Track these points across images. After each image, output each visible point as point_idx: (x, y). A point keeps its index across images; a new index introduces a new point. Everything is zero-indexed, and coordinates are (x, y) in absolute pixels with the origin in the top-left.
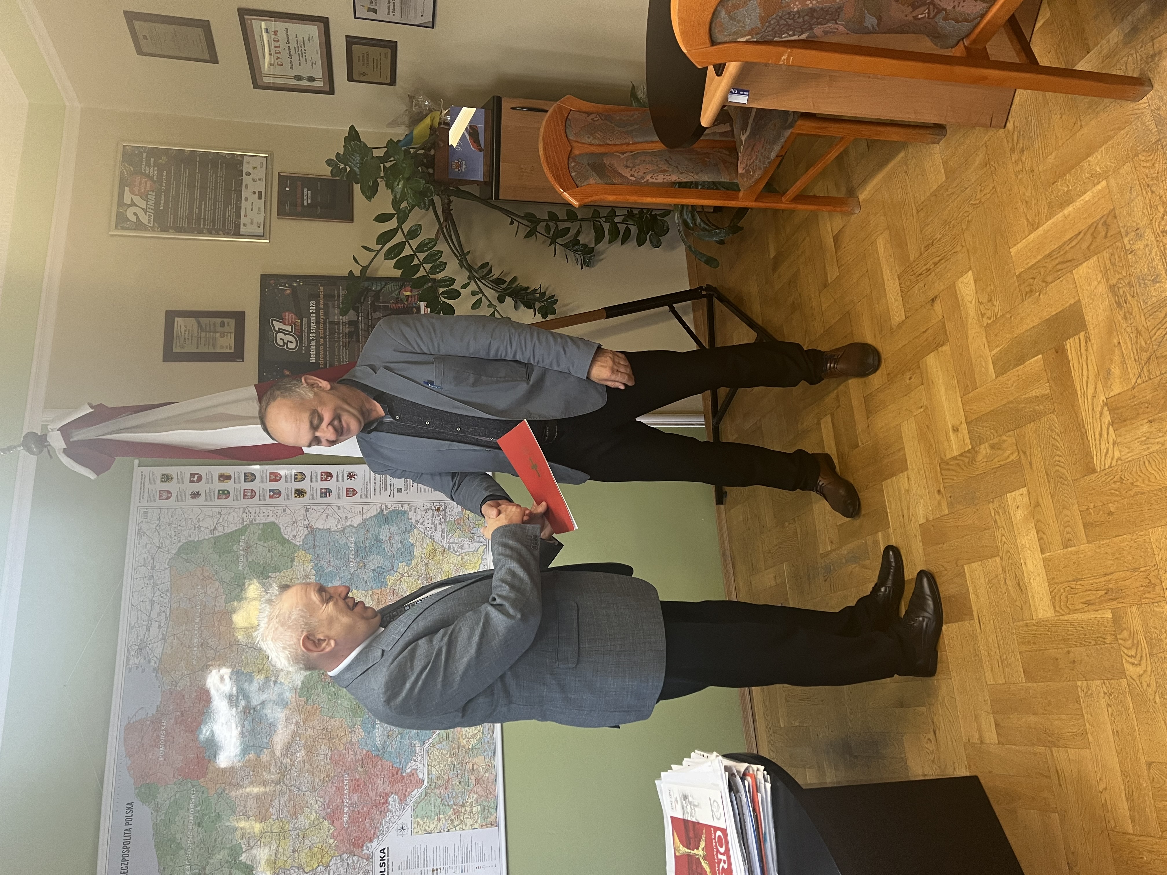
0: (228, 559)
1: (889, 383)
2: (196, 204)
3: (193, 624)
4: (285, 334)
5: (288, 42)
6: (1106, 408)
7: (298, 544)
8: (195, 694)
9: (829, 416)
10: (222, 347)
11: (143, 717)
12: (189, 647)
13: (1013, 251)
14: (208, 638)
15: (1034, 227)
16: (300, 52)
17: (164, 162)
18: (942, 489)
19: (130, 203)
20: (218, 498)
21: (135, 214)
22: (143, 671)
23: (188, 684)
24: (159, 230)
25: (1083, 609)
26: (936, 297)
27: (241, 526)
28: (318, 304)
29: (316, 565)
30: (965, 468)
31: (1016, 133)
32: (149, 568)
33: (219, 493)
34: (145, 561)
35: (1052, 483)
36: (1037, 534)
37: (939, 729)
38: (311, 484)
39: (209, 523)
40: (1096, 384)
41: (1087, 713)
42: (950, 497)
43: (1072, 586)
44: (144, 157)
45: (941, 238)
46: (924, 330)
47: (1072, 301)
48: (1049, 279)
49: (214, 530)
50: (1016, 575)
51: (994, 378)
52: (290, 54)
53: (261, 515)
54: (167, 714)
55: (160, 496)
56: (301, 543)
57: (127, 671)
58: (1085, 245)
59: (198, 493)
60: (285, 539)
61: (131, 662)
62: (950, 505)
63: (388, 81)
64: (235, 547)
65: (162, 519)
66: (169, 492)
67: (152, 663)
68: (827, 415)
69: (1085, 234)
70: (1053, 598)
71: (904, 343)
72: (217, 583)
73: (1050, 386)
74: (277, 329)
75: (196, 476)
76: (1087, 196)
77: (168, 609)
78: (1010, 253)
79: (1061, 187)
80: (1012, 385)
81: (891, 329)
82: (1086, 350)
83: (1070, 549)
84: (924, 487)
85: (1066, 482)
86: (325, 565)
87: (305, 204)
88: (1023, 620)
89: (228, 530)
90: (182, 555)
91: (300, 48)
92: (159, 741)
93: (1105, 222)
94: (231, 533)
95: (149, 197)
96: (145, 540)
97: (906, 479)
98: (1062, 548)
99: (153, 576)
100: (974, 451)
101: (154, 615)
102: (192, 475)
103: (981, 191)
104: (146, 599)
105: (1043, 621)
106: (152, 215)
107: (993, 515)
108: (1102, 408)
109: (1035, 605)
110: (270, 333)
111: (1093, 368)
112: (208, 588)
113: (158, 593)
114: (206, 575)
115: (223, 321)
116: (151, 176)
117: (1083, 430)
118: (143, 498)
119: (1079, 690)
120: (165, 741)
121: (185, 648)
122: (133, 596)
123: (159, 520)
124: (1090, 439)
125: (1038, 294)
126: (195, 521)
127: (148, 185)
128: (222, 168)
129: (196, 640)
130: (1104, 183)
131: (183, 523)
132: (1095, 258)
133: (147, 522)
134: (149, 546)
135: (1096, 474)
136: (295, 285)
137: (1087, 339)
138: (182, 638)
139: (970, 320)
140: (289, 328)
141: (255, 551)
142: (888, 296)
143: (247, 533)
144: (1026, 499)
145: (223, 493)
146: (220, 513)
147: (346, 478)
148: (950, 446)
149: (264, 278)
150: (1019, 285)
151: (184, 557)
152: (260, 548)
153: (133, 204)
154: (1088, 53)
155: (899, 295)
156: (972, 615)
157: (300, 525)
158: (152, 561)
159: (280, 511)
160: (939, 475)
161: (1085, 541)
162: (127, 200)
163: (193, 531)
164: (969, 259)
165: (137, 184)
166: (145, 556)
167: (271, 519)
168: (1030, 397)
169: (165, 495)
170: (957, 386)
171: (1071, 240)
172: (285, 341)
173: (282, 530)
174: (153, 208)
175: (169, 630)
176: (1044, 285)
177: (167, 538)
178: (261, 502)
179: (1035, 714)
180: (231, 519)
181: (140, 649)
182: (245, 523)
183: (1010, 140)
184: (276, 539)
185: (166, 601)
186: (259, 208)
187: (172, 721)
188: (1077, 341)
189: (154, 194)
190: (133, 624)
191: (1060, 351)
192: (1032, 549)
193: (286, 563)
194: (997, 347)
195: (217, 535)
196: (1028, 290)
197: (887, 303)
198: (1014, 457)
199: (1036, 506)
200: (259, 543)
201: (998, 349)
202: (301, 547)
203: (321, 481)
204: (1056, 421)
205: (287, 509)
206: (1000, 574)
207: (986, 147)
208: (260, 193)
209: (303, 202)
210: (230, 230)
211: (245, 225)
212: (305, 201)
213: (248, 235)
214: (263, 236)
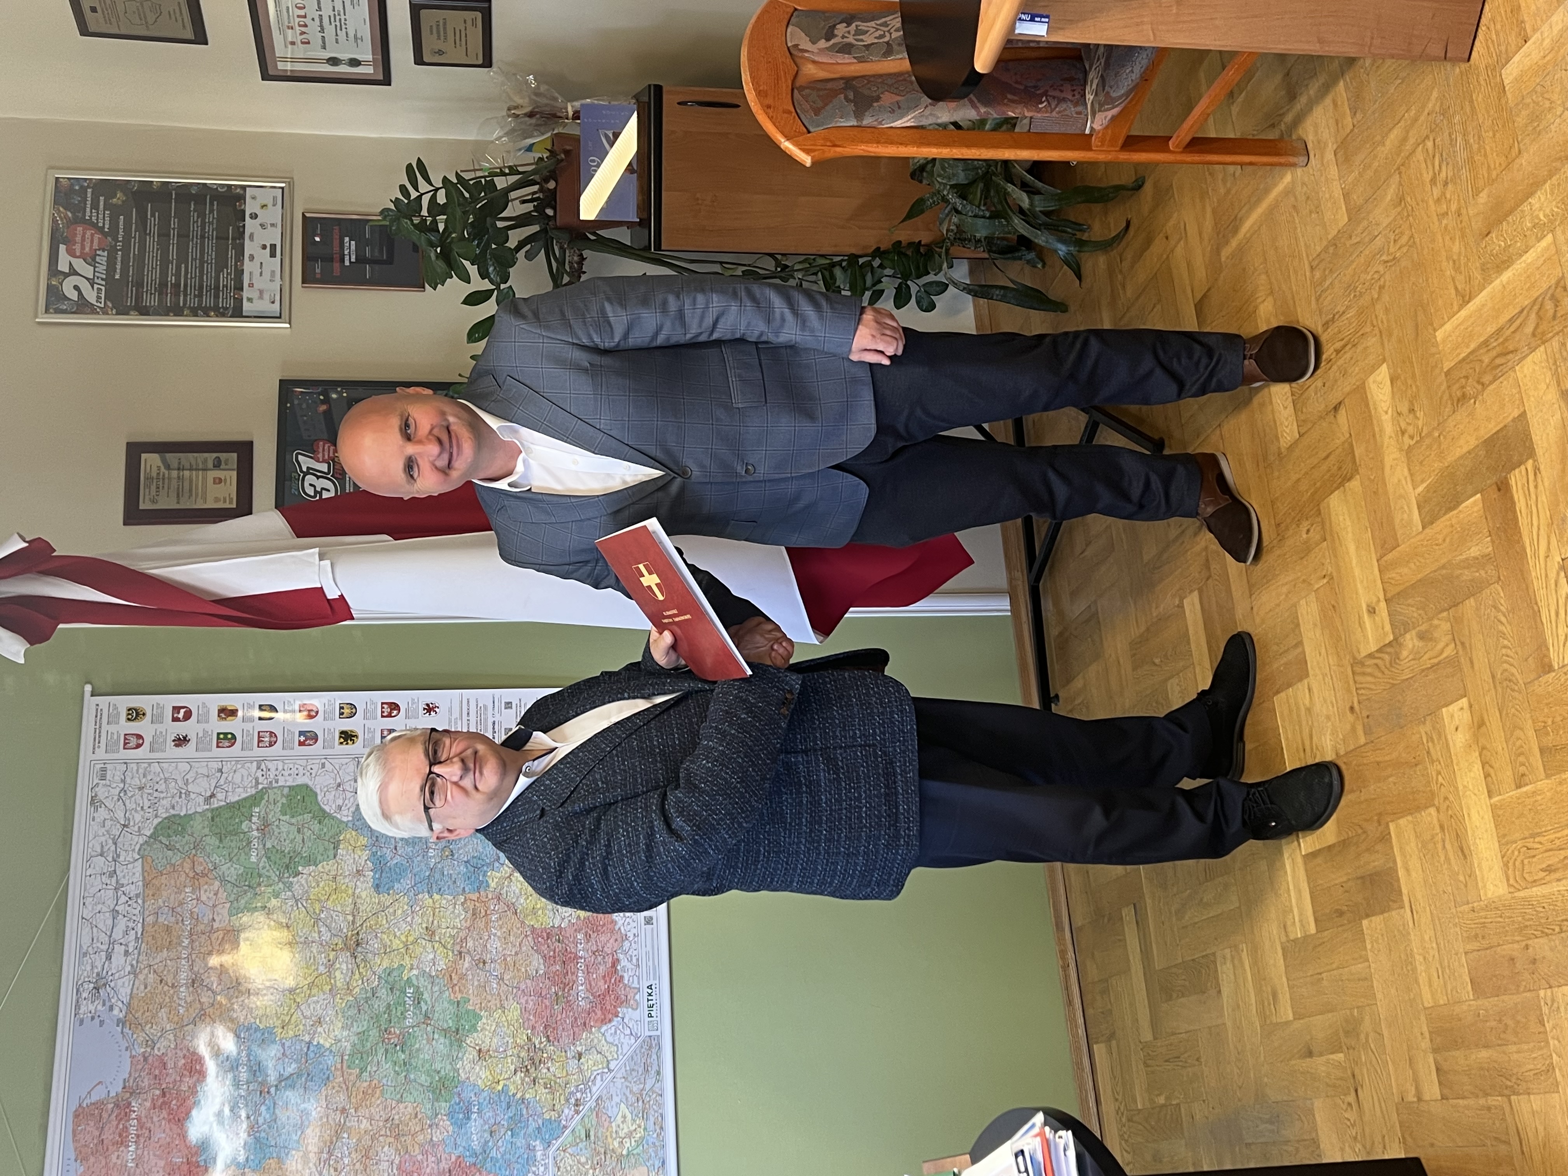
0: (233, 844)
1: (1279, 538)
2: (172, 269)
3: (180, 949)
4: (318, 477)
5: (320, 9)
6: (1562, 574)
7: (345, 819)
8: (183, 1061)
9: (1196, 593)
10: (217, 500)
11: (103, 1096)
12: (173, 986)
13: (1440, 335)
14: (202, 971)
15: (1465, 299)
16: (338, 24)
17: (120, 203)
18: (1356, 705)
19: (67, 271)
20: (218, 747)
21: (76, 288)
22: (102, 1023)
23: (172, 1046)
24: (114, 311)
25: (1543, 879)
26: (1340, 403)
27: (254, 791)
29: (374, 854)
30: (1386, 671)
31: (1437, 156)
32: (110, 859)
33: (218, 738)
34: (102, 846)
35: (1500, 690)
36: (1483, 768)
37: (1362, 1086)
38: (365, 722)
39: (203, 787)
40: (1549, 537)
41: (1553, 1038)
42: (1368, 717)
43: (1530, 845)
44: (89, 195)
45: (1344, 312)
46: (1325, 454)
47: (1516, 413)
48: (1486, 379)
49: (211, 797)
50: (1457, 834)
51: (1421, 529)
52: (321, 26)
53: (286, 773)
54: (140, 1093)
55: (125, 744)
56: (350, 818)
57: (78, 1023)
58: (1529, 329)
59: (185, 738)
60: (324, 811)
61: (83, 1009)
62: (1367, 731)
63: (480, 62)
64: (244, 826)
65: (128, 780)
66: (139, 737)
67: (116, 1012)
68: (1191, 591)
69: (1528, 312)
70: (1506, 865)
71: (1297, 476)
72: (217, 883)
73: (1493, 542)
74: (304, 469)
75: (182, 711)
76: (1530, 257)
77: (140, 925)
78: (1435, 337)
79: (1496, 242)
80: (1444, 540)
81: (1280, 453)
82: (1536, 487)
83: (1524, 789)
84: (1332, 703)
85: (1516, 688)
86: (389, 854)
87: (347, 263)
88: (1468, 903)
89: (233, 798)
90: (161, 838)
91: (338, 18)
92: (127, 1137)
93: (1553, 295)
94: (237, 802)
95: (98, 259)
96: (102, 813)
97: (1307, 691)
98: (1513, 787)
99: (115, 871)
100: (1396, 642)
101: (118, 934)
102: (176, 709)
103: (1395, 241)
104: (105, 909)
105: (1493, 902)
106: (103, 288)
107: (1425, 742)
108: (1558, 574)
109: (1483, 878)
110: (295, 476)
111: (1545, 514)
112: (202, 892)
113: (123, 899)
114: (199, 869)
115: (219, 458)
116: (101, 225)
117: (1536, 608)
118: (99, 747)
119: (1542, 1004)
120: (138, 1136)
121: (166, 988)
122: (84, 904)
123: (123, 781)
124: (1544, 621)
125: (1472, 401)
126: (180, 782)
127: (96, 242)
128: (212, 210)
129: (183, 975)
130: (1549, 238)
131: (162, 787)
132: (1542, 348)
133: (105, 785)
134: (108, 823)
135: (1554, 674)
136: (334, 396)
137: (1537, 470)
138: (162, 972)
139: (1386, 441)
140: (324, 467)
141: (277, 831)
142: (1274, 401)
143: (264, 802)
144: (1466, 716)
145: (226, 738)
146: (220, 771)
147: (421, 712)
148: (1365, 637)
149: (286, 386)
150: (1449, 387)
151: (164, 840)
152: (284, 828)
153: (73, 272)
154: (1526, 42)
155: (1290, 399)
156: (1402, 901)
157: (348, 788)
158: (113, 848)
159: (315, 767)
160: (1351, 682)
161: (1543, 775)
162: (63, 267)
163: (177, 798)
164: (1382, 344)
165: (78, 238)
166: (103, 839)
167: (300, 781)
168: (1467, 559)
169: (133, 741)
170: (1371, 542)
171: (1511, 321)
172: (318, 489)
173: (319, 798)
174: (104, 277)
175: (141, 958)
176: (1480, 387)
177: (136, 811)
178: (285, 753)
179: (1487, 1047)
180: (237, 778)
181: (97, 988)
182: (260, 787)
183: (1430, 167)
184: (310, 812)
185: (136, 912)
186: (273, 272)
187: (148, 1104)
188: (1524, 472)
189: (106, 253)
190: (85, 948)
191: (1503, 487)
192: (1476, 792)
193: (326, 849)
194: (1423, 481)
195: (216, 806)
196: (1459, 394)
197: (1273, 411)
198: (1449, 651)
199: (1479, 725)
200: (284, 818)
201: (1425, 485)
202: (350, 825)
203: (383, 716)
204: (1502, 595)
205: (327, 763)
206: (1437, 834)
207: (1400, 173)
208: (273, 247)
209: (342, 260)
210: (227, 308)
211: (250, 300)
212: (347, 258)
213: (255, 317)
214: (280, 317)
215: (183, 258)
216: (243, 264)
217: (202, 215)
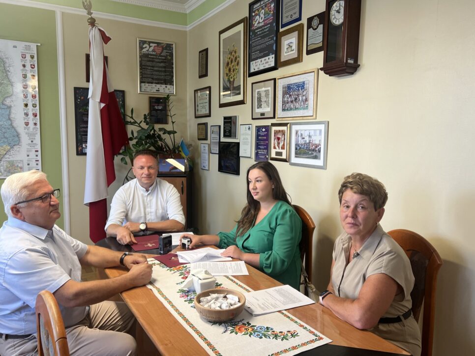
2: (152, 68)
5: (205, 103)
19: (150, 46)
24: (140, 55)
27: (11, 81)
33: (25, 74)
38: (31, 110)
44: (169, 51)
49: (9, 71)
59: (25, 67)
63: (198, 138)
89: (9, 76)
95: (154, 52)
106: (146, 53)
116: (162, 53)
127: (158, 52)
128: (167, 78)
136: (121, 103)
145: (25, 76)
147: (34, 122)
149: (123, 92)
163: (9, 64)
165: (158, 48)
174: (149, 53)
186: (152, 90)
203: (33, 113)
208: (159, 91)
209: (156, 106)
210: (142, 80)
211: (145, 85)
213: (140, 86)
215: (155, 71)
216: (154, 84)
217: (165, 76)
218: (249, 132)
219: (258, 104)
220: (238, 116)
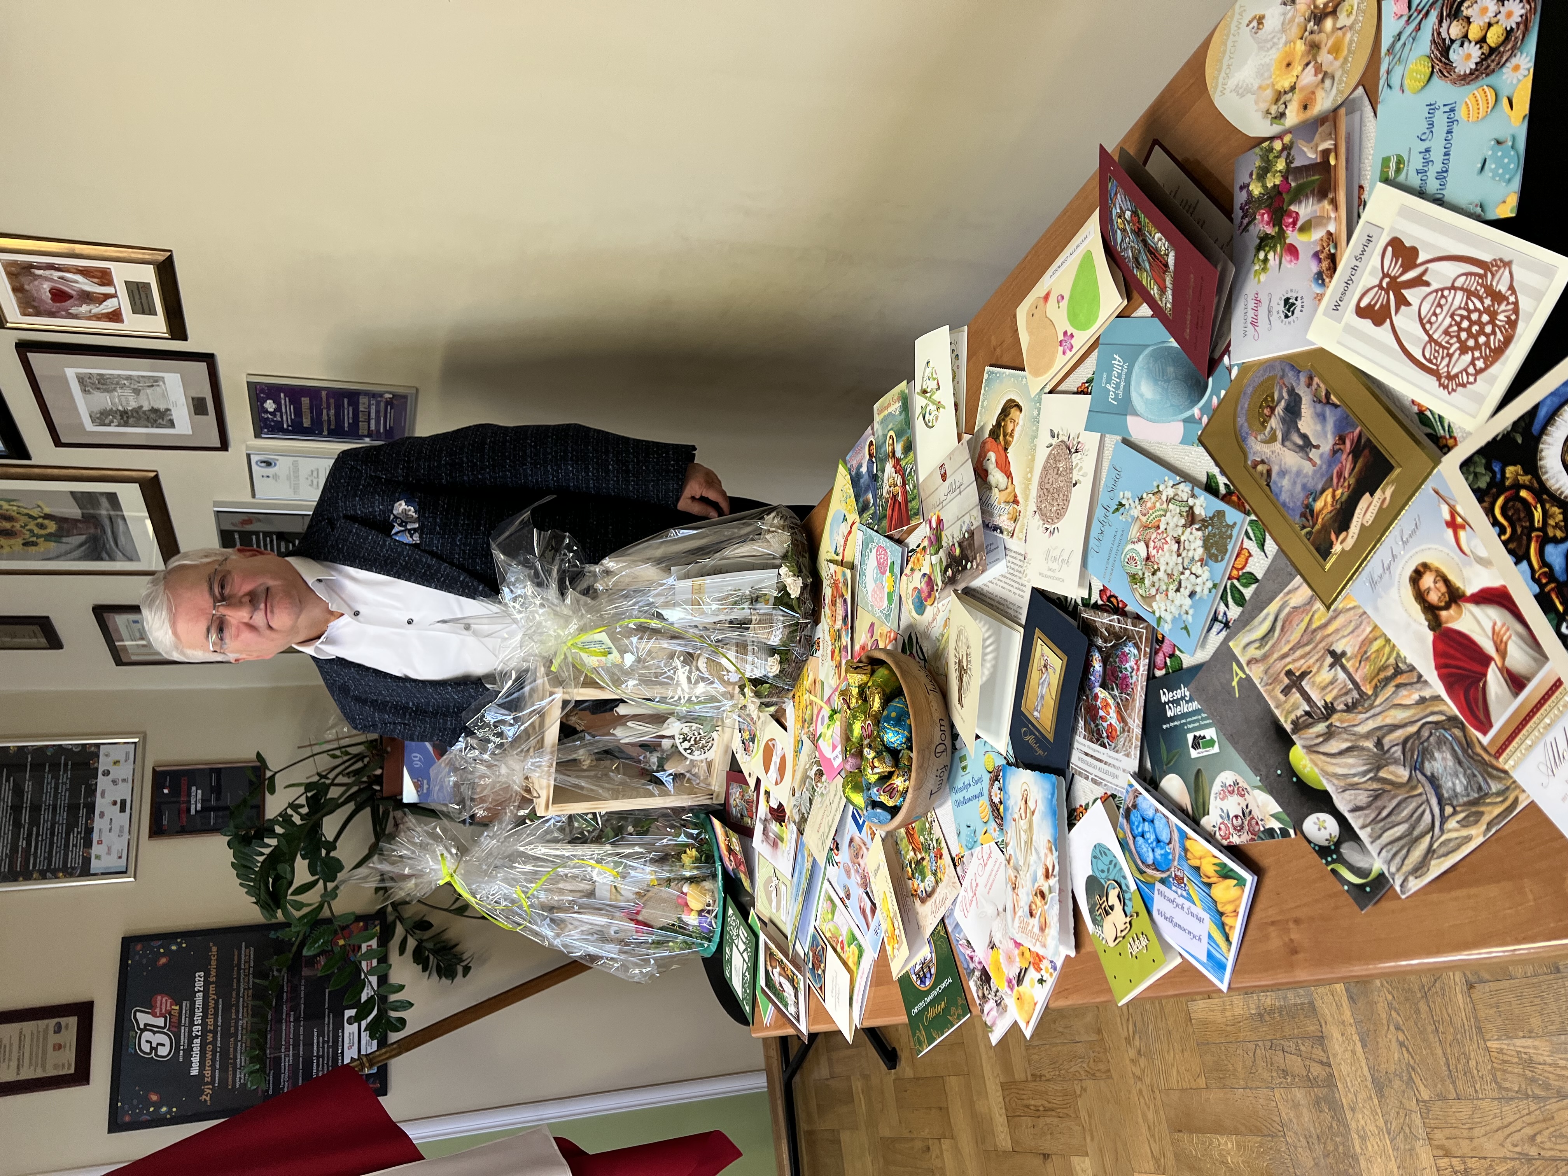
2: (24, 832)
4: (154, 1033)
10: (56, 1066)
26: (1048, 1155)
28: (206, 977)
74: (142, 1026)
79: (1188, 1144)
81: (995, 1149)
87: (193, 812)
110: (132, 1033)
115: (60, 1022)
128: (66, 771)
136: (174, 948)
140: (160, 1022)
149: (128, 943)
155: (1004, 1111)
164: (1085, 1140)
172: (154, 1045)
186: (122, 828)
197: (989, 1108)
208: (123, 803)
209: (189, 810)
210: (74, 868)
211: (98, 857)
212: (193, 807)
213: (103, 874)
214: (125, 872)
215: (35, 821)
216: (93, 821)
217: (56, 777)
218: (283, 465)
219: (154, 424)
220: (216, 504)
